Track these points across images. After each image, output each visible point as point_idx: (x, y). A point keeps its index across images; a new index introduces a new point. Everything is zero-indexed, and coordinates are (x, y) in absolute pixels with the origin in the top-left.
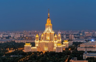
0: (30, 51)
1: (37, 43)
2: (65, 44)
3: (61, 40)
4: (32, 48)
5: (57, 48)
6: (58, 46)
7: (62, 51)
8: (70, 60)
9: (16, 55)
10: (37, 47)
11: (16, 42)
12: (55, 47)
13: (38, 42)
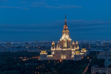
0: (46, 59)
1: (53, 51)
2: (83, 53)
3: (78, 48)
4: (48, 56)
5: (75, 56)
6: (77, 54)
7: (80, 59)
8: (92, 68)
9: (31, 63)
10: (53, 55)
11: (29, 51)
12: (73, 55)
13: (54, 49)
